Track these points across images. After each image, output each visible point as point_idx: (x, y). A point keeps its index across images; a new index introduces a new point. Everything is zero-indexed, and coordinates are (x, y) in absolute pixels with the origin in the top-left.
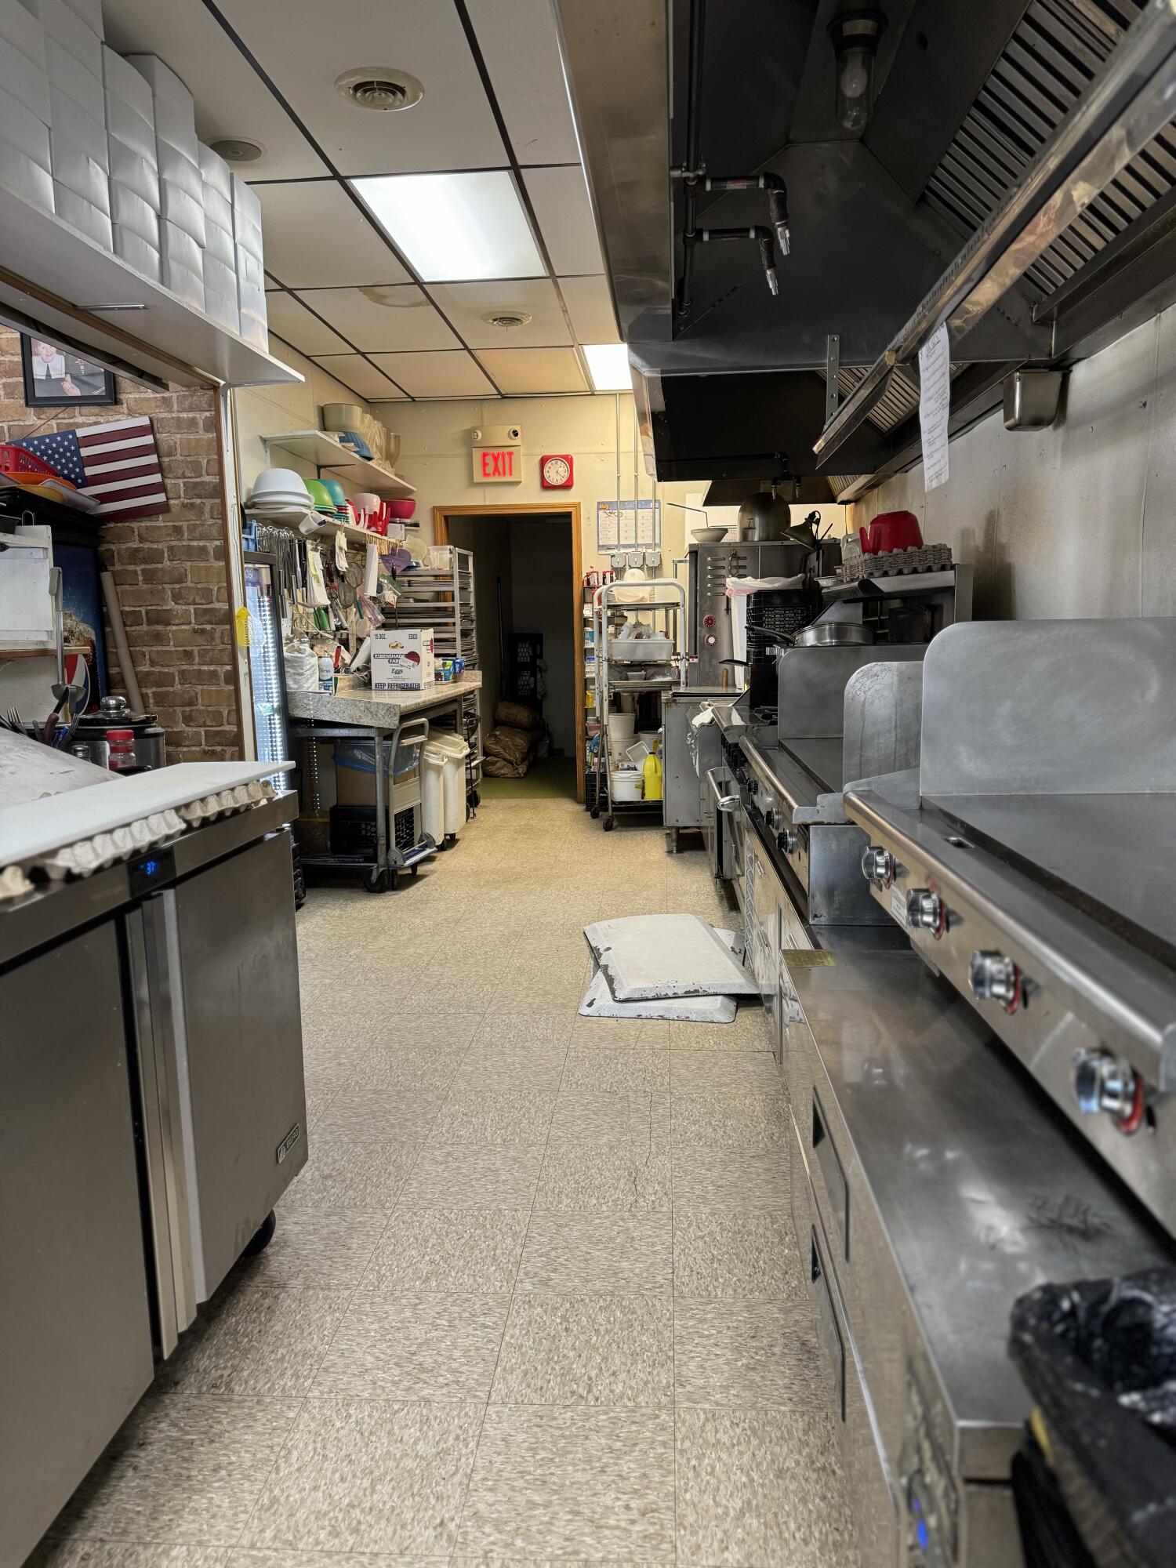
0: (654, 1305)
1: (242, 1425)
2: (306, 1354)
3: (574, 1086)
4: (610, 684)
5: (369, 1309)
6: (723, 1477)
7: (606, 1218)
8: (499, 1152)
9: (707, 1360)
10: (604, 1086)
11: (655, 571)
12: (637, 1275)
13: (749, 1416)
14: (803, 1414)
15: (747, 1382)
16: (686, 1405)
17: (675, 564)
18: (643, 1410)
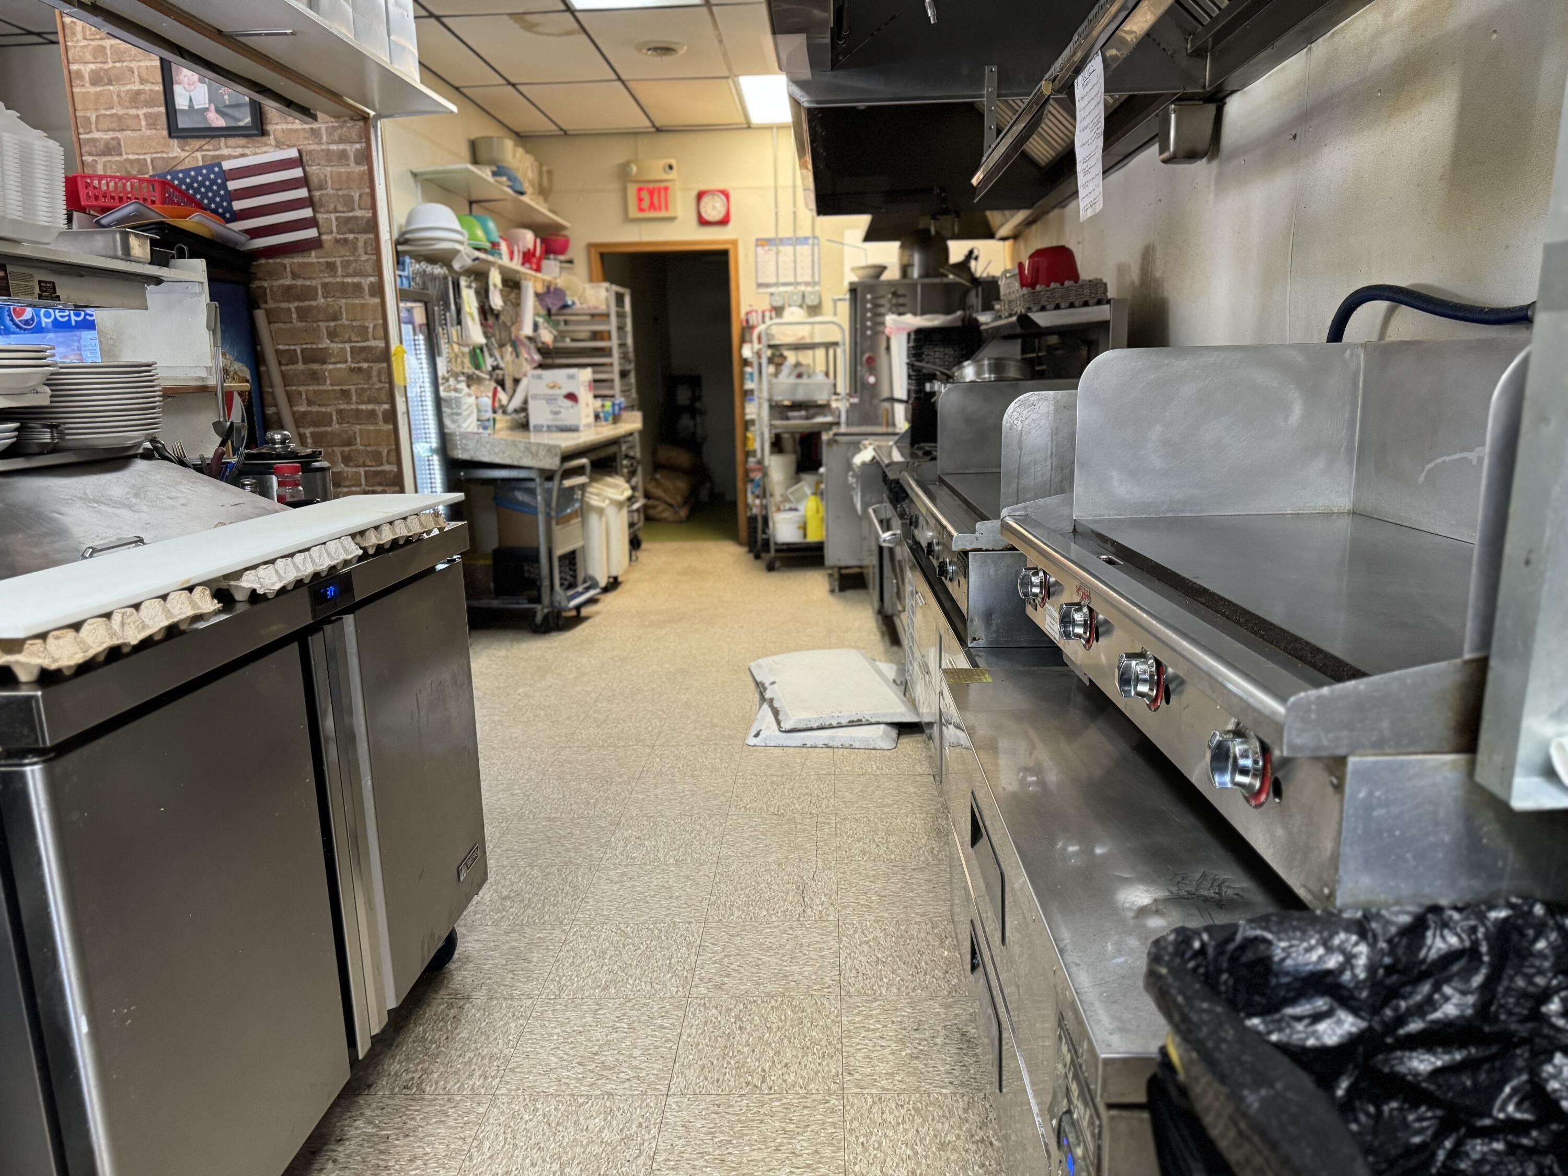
0: (822, 1004)
1: (434, 1120)
2: (492, 1057)
3: (743, 810)
4: (771, 425)
5: (551, 1016)
6: (890, 1151)
7: (775, 927)
8: (672, 871)
9: (873, 1051)
10: (772, 809)
11: (814, 310)
12: (806, 978)
13: (913, 1098)
14: (963, 1095)
15: (911, 1069)
16: (855, 1090)
17: (835, 302)
18: (815, 1096)
